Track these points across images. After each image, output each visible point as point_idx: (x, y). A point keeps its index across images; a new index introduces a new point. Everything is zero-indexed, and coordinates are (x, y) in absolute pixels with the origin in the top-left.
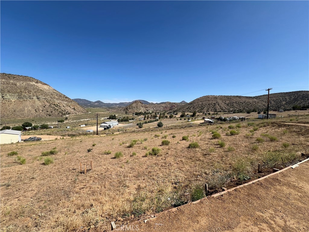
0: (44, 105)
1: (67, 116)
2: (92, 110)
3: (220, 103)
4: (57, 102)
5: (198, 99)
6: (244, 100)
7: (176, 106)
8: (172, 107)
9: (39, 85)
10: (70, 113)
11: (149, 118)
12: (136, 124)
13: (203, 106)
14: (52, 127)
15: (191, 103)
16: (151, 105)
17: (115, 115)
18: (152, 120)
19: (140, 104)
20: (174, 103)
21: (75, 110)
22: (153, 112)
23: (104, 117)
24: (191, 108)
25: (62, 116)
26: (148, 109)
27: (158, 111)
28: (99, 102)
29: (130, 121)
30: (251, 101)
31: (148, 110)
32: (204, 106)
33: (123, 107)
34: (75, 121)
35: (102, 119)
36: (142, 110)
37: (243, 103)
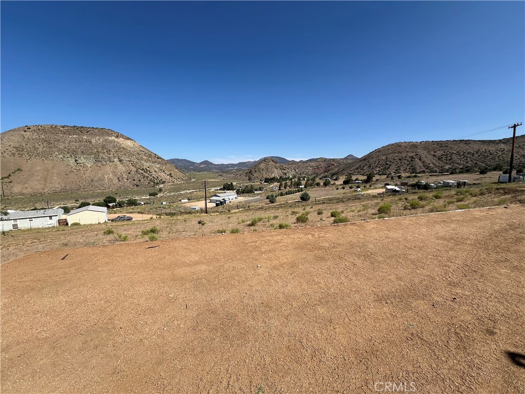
0: (129, 171)
1: (162, 186)
2: (197, 176)
3: (423, 156)
4: (146, 165)
5: (378, 151)
6: (476, 147)
7: (336, 164)
8: (329, 166)
9: (121, 140)
10: (165, 182)
11: (288, 188)
12: (266, 197)
13: (388, 163)
14: (143, 203)
15: (365, 159)
16: (291, 164)
17: (232, 183)
18: (293, 189)
19: (271, 163)
20: (333, 160)
21: (172, 177)
22: (294, 177)
23: (216, 187)
24: (364, 167)
25: (154, 186)
26: (286, 172)
27: (304, 175)
28: (206, 162)
29: (256, 192)
30: (492, 148)
31: (285, 174)
32: (390, 162)
33: (244, 170)
34: (172, 194)
35: (213, 190)
36: (276, 173)
37: (473, 154)
